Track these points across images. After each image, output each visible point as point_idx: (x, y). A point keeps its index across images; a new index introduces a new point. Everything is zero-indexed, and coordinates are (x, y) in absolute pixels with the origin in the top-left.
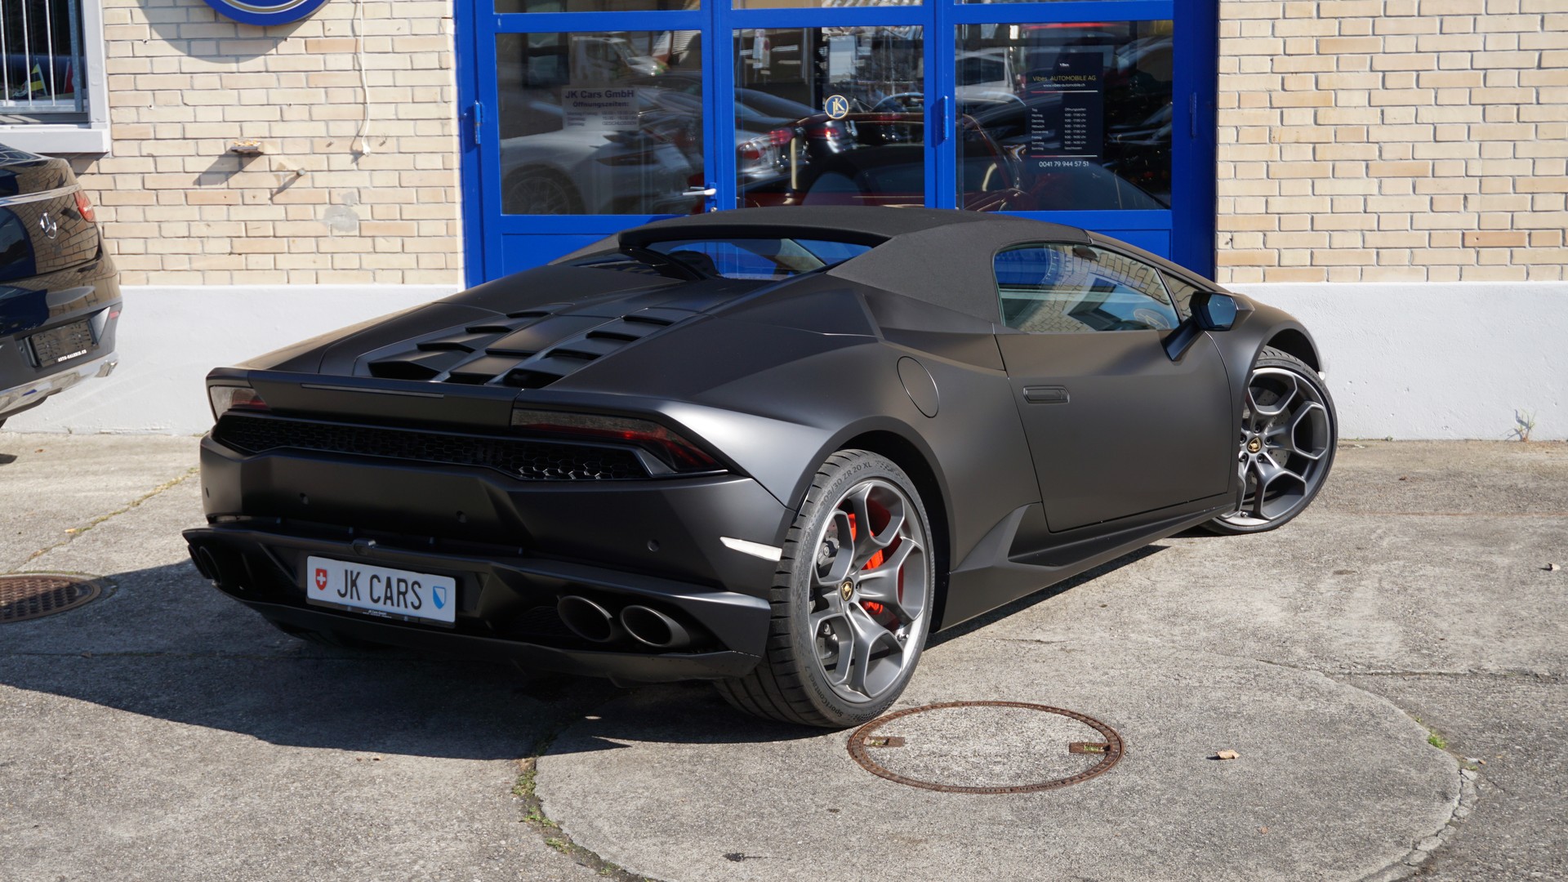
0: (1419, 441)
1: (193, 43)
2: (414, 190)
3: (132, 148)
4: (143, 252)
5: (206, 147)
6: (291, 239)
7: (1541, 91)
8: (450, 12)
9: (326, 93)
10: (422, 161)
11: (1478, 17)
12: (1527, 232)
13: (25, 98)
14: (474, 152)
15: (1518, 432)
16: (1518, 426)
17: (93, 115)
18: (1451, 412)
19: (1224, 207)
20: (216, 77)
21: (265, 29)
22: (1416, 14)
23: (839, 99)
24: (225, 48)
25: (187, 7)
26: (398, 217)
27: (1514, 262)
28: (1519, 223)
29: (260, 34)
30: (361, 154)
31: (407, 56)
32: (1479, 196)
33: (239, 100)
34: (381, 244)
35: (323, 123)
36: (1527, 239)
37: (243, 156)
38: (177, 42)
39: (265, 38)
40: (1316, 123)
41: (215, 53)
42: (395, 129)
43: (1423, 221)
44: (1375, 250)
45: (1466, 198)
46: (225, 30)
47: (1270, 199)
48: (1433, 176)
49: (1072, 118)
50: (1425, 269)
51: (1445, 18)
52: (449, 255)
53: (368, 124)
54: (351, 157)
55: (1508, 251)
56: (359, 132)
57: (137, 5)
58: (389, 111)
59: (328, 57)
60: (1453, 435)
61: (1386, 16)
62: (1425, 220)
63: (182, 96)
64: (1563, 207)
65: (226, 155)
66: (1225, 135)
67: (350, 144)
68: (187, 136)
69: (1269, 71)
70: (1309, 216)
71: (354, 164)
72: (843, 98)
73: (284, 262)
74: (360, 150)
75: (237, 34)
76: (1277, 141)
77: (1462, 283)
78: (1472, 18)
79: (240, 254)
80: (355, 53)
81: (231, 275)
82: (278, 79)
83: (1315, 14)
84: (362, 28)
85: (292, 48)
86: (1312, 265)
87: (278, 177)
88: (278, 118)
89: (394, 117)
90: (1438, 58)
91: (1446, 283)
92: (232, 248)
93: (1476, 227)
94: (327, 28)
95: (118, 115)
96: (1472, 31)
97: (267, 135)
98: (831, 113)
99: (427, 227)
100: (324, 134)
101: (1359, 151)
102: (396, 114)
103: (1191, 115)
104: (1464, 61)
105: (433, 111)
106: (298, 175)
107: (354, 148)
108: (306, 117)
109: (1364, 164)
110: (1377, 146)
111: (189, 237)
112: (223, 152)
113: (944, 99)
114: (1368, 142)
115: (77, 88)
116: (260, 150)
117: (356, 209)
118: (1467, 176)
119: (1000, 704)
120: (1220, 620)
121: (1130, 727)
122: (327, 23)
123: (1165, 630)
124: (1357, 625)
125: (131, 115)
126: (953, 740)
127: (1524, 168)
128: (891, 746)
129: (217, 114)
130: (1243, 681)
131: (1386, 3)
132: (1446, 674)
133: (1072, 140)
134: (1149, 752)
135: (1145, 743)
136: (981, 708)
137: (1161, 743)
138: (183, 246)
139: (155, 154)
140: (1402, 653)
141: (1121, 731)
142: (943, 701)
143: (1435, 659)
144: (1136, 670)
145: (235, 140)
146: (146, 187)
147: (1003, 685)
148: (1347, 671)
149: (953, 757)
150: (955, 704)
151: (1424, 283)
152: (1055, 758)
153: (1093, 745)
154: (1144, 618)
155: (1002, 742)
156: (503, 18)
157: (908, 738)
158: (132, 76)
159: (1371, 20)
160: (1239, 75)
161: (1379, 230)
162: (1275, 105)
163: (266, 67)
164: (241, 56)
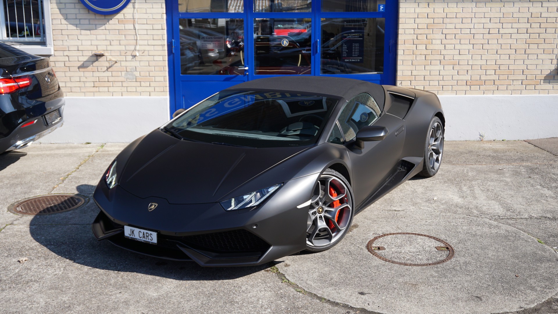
0: (453, 141)
1: (81, 20)
2: (153, 67)
3: (61, 53)
5: (85, 53)
6: (113, 82)
7: (489, 40)
8: (165, 12)
9: (125, 37)
10: (156, 58)
12: (484, 81)
13: (24, 36)
14: (172, 55)
15: (480, 138)
16: (480, 137)
17: (48, 42)
18: (462, 133)
19: (399, 73)
20: (89, 31)
21: (105, 16)
22: (455, 17)
24: (92, 22)
26: (148, 75)
27: (480, 89)
28: (482, 78)
29: (103, 18)
30: (136, 56)
31: (151, 25)
32: (471, 71)
33: (96, 38)
34: (143, 84)
35: (124, 46)
36: (484, 83)
37: (98, 56)
38: (76, 20)
39: (105, 19)
40: (426, 49)
41: (88, 23)
42: (147, 48)
44: (442, 86)
45: (467, 71)
46: (92, 16)
47: (412, 71)
49: (355, 47)
50: (455, 91)
51: (463, 19)
52: (164, 87)
53: (138, 46)
54: (132, 57)
55: (479, 86)
56: (135, 49)
57: (62, 7)
58: (145, 42)
59: (126, 25)
60: (462, 139)
61: (447, 18)
62: (456, 77)
63: (77, 37)
64: (494, 74)
65: (92, 56)
66: (400, 52)
67: (132, 52)
68: (79, 50)
69: (413, 33)
70: (423, 76)
71: (133, 59)
72: (287, 40)
73: (111, 89)
75: (96, 17)
76: (415, 54)
77: (466, 95)
78: (471, 19)
79: (97, 87)
80: (134, 24)
81: (94, 94)
82: (109, 32)
83: (426, 17)
84: (136, 16)
85: (114, 22)
87: (109, 63)
88: (109, 44)
89: (147, 44)
90: (461, 30)
91: (462, 96)
92: (94, 85)
93: (470, 79)
94: (125, 16)
95: (56, 43)
96: (471, 22)
97: (106, 49)
98: (283, 44)
99: (157, 79)
100: (124, 49)
101: (438, 57)
103: (390, 46)
104: (468, 31)
105: (159, 43)
106: (116, 62)
107: (133, 54)
108: (118, 44)
109: (439, 61)
110: (443, 56)
111: (80, 81)
112: (91, 55)
113: (317, 40)
114: (441, 55)
115: (42, 34)
116: (104, 54)
117: (135, 73)
118: (468, 65)
119: (404, 233)
120: (444, 202)
121: (449, 241)
122: (125, 14)
123: (430, 205)
124: (485, 202)
125: (60, 43)
126: (399, 247)
127: (484, 62)
128: (381, 250)
129: (89, 43)
130: (469, 223)
131: (447, 14)
132: (523, 218)
133: (355, 53)
134: (461, 249)
135: (457, 246)
136: (399, 235)
137: (462, 246)
138: (78, 84)
139: (68, 55)
140: (505, 211)
141: (447, 242)
142: (386, 233)
143: (516, 213)
144: (434, 220)
145: (95, 51)
146: (66, 65)
147: (399, 227)
148: (494, 218)
149: (403, 253)
150: (391, 234)
151: (455, 96)
152: (434, 252)
153: (442, 247)
154: (421, 201)
155: (415, 247)
156: (182, 14)
157: (384, 247)
158: (61, 30)
159: (442, 19)
160: (404, 35)
161: (443, 80)
162: (414, 43)
163: (105, 28)
164: (97, 24)
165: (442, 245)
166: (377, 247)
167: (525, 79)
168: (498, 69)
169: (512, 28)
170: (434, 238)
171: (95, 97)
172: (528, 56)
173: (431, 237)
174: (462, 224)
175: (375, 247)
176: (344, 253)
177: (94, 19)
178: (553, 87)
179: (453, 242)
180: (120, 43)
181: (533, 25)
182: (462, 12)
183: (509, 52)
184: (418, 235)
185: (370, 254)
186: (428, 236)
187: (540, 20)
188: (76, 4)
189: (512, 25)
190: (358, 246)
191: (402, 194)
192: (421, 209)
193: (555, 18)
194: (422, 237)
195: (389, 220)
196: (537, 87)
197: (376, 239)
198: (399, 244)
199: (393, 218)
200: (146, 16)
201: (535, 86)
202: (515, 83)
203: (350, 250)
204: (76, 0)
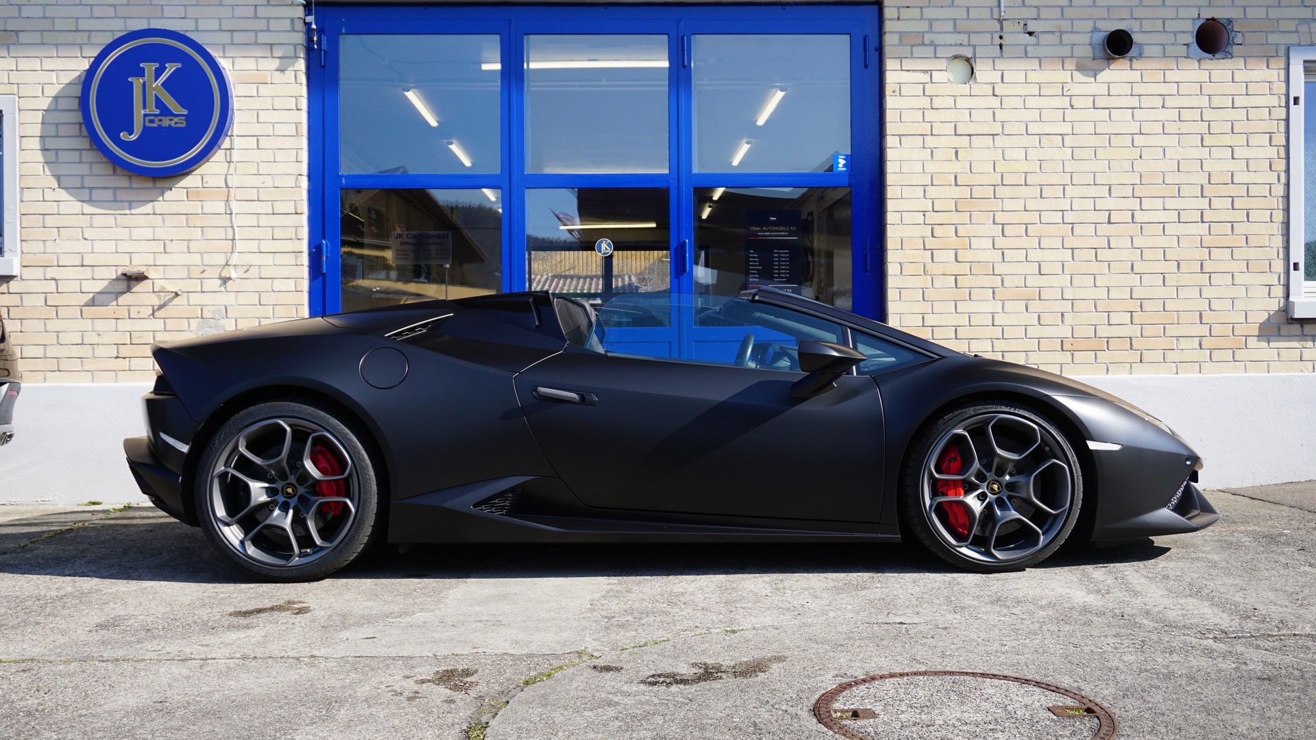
1: (93, 191)
2: (271, 307)
3: (38, 273)
4: (42, 356)
7: (1111, 239)
8: (305, 171)
9: (202, 231)
10: (278, 285)
11: (1066, 187)
12: (1106, 340)
14: (320, 279)
17: (7, 248)
20: (112, 218)
21: (154, 181)
22: (1024, 184)
23: (606, 241)
24: (121, 195)
25: (91, 163)
27: (1098, 361)
28: (1100, 333)
29: (151, 185)
30: (230, 279)
31: (269, 203)
32: (1072, 314)
33: (130, 236)
35: (199, 255)
36: (1106, 345)
37: (132, 279)
38: (81, 190)
39: (154, 188)
40: (956, 260)
41: (112, 199)
42: (257, 259)
43: (1033, 332)
44: (1001, 353)
45: (1062, 315)
46: (122, 182)
47: (925, 316)
49: (779, 257)
51: (1044, 187)
53: (235, 256)
54: (219, 282)
55: (1093, 353)
56: (227, 262)
57: (43, 160)
58: (254, 246)
59: (205, 203)
61: (1003, 185)
62: (1035, 331)
63: (83, 233)
64: (1129, 322)
65: (117, 279)
66: (892, 269)
67: (219, 270)
68: (84, 264)
69: (922, 222)
70: (954, 328)
71: (223, 287)
72: (609, 241)
74: (227, 276)
75: (131, 184)
76: (929, 273)
78: (1062, 187)
79: (124, 358)
80: (227, 201)
81: (116, 374)
82: (163, 220)
83: (953, 183)
84: (234, 182)
85: (176, 195)
87: (159, 297)
88: (162, 250)
89: (257, 251)
90: (1040, 215)
92: (118, 353)
93: (1071, 336)
94: (205, 181)
95: (27, 247)
96: (1062, 196)
97: (152, 264)
98: (600, 251)
100: (199, 263)
101: (988, 281)
102: (259, 248)
103: (866, 255)
104: (1057, 217)
105: (289, 246)
106: (177, 294)
107: (223, 275)
108: (185, 249)
109: (991, 290)
110: (1000, 277)
111: (83, 344)
112: (114, 277)
113: (685, 241)
114: (994, 275)
116: (146, 275)
117: (223, 322)
118: (1063, 299)
119: (936, 673)
120: (1044, 602)
121: (1087, 690)
122: (205, 177)
123: (1005, 611)
124: (1166, 602)
125: (39, 247)
126: (925, 709)
127: (1102, 293)
128: (863, 718)
129: (111, 247)
130: (1137, 646)
131: (1002, 176)
132: (1301, 635)
133: (779, 273)
134: (1136, 712)
135: (1121, 704)
136: (921, 678)
137: (1138, 703)
138: (76, 351)
139: (57, 278)
140: (1238, 620)
141: (1083, 693)
142: (876, 673)
143: (1274, 624)
144: (1027, 641)
145: (125, 267)
146: (48, 304)
147: (918, 657)
148: (1211, 636)
149: (940, 726)
150: (892, 676)
152: (1048, 723)
153: (1072, 709)
154: (975, 603)
155: (978, 709)
156: (348, 177)
157: (874, 709)
158: (42, 216)
159: (993, 187)
160: (901, 226)
161: (1003, 339)
162: (927, 247)
163: (154, 210)
164: (134, 201)
165: (1069, 702)
166: (847, 711)
167: (1208, 335)
168: (1139, 309)
169: (1164, 210)
170: (1038, 684)
171: (120, 384)
172: (1210, 277)
173: (1027, 681)
174: (1116, 648)
175: (843, 711)
176: (735, 728)
177: (126, 188)
178: (1279, 355)
179: (1103, 694)
180: (188, 248)
181: (1216, 203)
182: (1038, 170)
183: (1162, 267)
184: (983, 675)
185: (826, 729)
186: (1017, 679)
187: (1232, 191)
188: (83, 152)
189: (1164, 203)
190: (784, 708)
191: (917, 589)
192: (981, 618)
193: (1269, 186)
194: (996, 682)
195: (885, 643)
196: (1240, 354)
197: (845, 689)
198: (922, 701)
199: (896, 638)
200: (257, 181)
201: (1234, 352)
202: (1184, 343)
203: (757, 721)
204: (84, 143)
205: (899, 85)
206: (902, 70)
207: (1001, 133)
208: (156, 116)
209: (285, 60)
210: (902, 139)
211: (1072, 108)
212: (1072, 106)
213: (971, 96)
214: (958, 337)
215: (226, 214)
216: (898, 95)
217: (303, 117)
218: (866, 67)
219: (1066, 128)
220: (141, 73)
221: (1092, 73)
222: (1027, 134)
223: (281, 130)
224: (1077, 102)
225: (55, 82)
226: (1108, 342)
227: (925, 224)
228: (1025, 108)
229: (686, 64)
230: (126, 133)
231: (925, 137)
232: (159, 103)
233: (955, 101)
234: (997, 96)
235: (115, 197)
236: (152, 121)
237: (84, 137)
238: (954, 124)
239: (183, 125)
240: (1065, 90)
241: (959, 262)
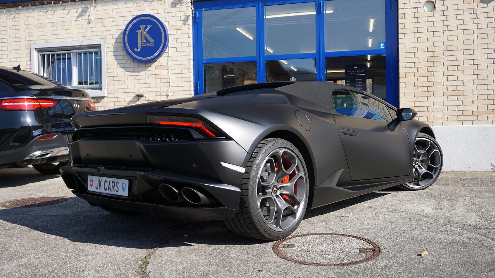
0: (462, 171)
1: (128, 68)
3: (112, 95)
5: (130, 95)
8: (192, 57)
9: (160, 80)
11: (475, 50)
13: (88, 85)
14: (198, 95)
15: (492, 169)
16: (492, 167)
17: (103, 88)
18: (471, 163)
19: (402, 105)
20: (133, 77)
21: (145, 64)
22: (456, 50)
23: (294, 78)
24: (136, 69)
25: (127, 59)
27: (488, 119)
28: (490, 108)
29: (144, 65)
30: (169, 95)
31: (181, 70)
32: (477, 101)
33: (139, 82)
35: (159, 88)
36: (492, 113)
37: (139, 97)
38: (124, 68)
39: (145, 66)
40: (428, 81)
41: (133, 71)
42: (177, 89)
43: (460, 108)
44: (447, 117)
45: (473, 101)
46: (136, 65)
47: (415, 103)
48: (463, 95)
49: (358, 82)
50: (461, 122)
51: (465, 50)
53: (170, 87)
54: (166, 96)
55: (487, 116)
56: (168, 90)
57: (115, 59)
58: (176, 84)
59: (161, 71)
60: (472, 170)
61: (447, 50)
63: (125, 82)
65: (135, 97)
66: (401, 85)
67: (166, 93)
68: (125, 92)
69: (414, 67)
70: (427, 107)
71: (167, 98)
72: (295, 78)
74: (168, 94)
75: (138, 66)
76: (417, 86)
77: (473, 125)
78: (473, 50)
80: (168, 70)
82: (148, 77)
83: (426, 51)
84: (169, 63)
85: (152, 69)
86: (428, 121)
87: (147, 102)
88: (148, 87)
89: (177, 86)
90: (463, 62)
91: (468, 126)
93: (477, 109)
94: (161, 63)
95: (109, 87)
96: (473, 54)
97: (145, 91)
100: (159, 90)
101: (441, 89)
103: (392, 80)
104: (471, 62)
105: (187, 84)
106: (153, 101)
107: (167, 94)
108: (155, 86)
109: (442, 92)
110: (446, 87)
112: (134, 96)
113: (322, 78)
114: (443, 86)
115: (100, 81)
116: (143, 95)
118: (473, 95)
125: (112, 87)
127: (490, 92)
129: (133, 86)
131: (447, 47)
139: (118, 97)
140: (481, 222)
145: (137, 93)
146: (116, 105)
151: (462, 126)
156: (206, 60)
158: (113, 77)
159: (443, 52)
160: (405, 68)
161: (447, 111)
162: (416, 76)
163: (145, 74)
164: (139, 71)
177: (137, 67)
180: (156, 86)
182: (463, 44)
204: (125, 53)
205: (404, 14)
206: (405, 8)
207: (446, 30)
208: (145, 43)
209: (184, 21)
210: (405, 35)
211: (478, 18)
212: (477, 17)
213: (434, 16)
214: (428, 111)
215: (167, 74)
216: (404, 18)
217: (191, 40)
218: (391, 8)
219: (475, 26)
220: (140, 29)
221: (486, 3)
222: (458, 30)
223: (184, 45)
224: (479, 16)
225: (116, 34)
226: (493, 111)
227: (415, 67)
228: (457, 20)
229: (322, 12)
230: (136, 49)
231: (415, 34)
232: (146, 39)
233: (427, 19)
234: (445, 16)
235: (134, 70)
236: (144, 45)
237: (124, 51)
238: (427, 28)
239: (153, 45)
240: (474, 11)
241: (429, 81)
